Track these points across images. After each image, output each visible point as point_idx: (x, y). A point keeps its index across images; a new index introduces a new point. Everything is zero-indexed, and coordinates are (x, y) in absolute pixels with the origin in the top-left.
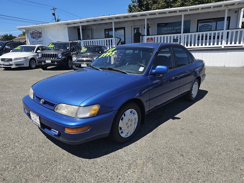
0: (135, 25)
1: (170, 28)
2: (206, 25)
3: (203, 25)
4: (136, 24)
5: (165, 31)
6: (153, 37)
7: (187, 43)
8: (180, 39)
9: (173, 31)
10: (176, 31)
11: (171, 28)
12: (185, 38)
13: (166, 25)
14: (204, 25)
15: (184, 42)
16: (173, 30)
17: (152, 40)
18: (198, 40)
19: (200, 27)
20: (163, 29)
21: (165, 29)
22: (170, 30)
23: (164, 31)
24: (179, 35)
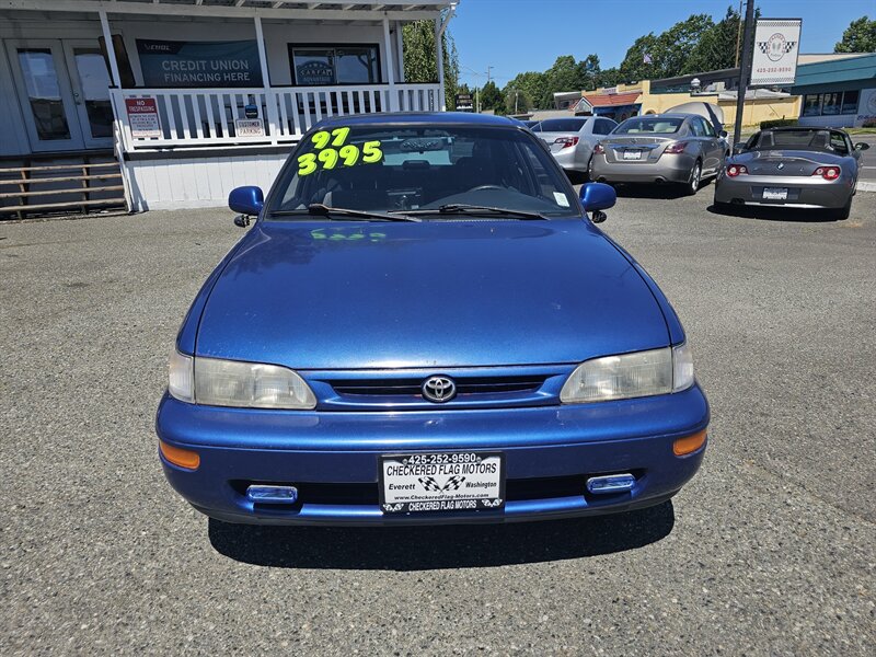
0: (24, 36)
1: (195, 65)
2: (315, 65)
3: (307, 64)
4: (25, 33)
5: (175, 72)
6: (153, 93)
7: (289, 122)
8: (264, 106)
9: (211, 78)
10: (223, 78)
11: (200, 65)
12: (278, 104)
13: (175, 48)
14: (312, 63)
15: (280, 119)
16: (211, 71)
17: (150, 108)
18: (301, 112)
19: (299, 68)
20: (167, 66)
21: (176, 64)
22: (196, 72)
23: (170, 72)
24: (255, 91)
